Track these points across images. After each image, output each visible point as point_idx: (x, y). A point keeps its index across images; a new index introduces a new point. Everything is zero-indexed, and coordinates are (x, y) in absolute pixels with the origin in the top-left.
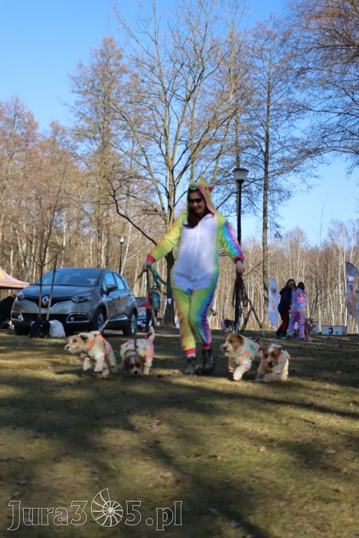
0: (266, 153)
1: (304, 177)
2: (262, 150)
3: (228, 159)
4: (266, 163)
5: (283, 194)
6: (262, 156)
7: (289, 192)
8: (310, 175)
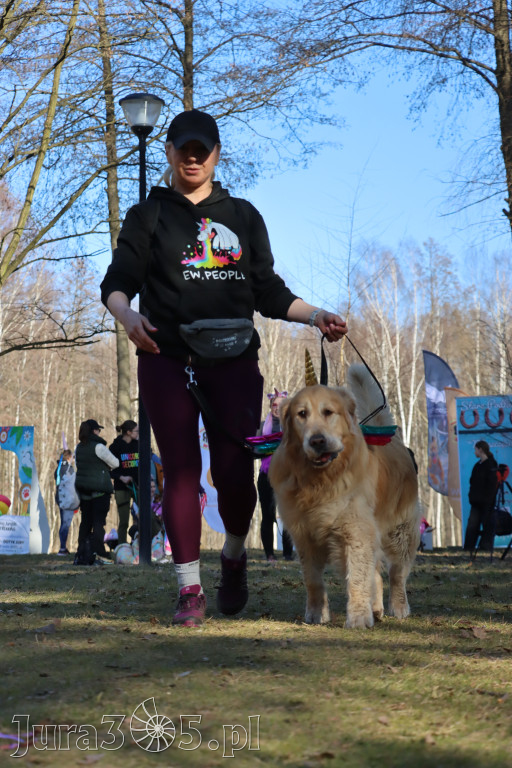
0: (185, 55)
1: (291, 122)
2: (175, 47)
3: (82, 71)
4: (188, 82)
5: (235, 170)
6: (174, 62)
7: (251, 164)
8: (310, 116)
